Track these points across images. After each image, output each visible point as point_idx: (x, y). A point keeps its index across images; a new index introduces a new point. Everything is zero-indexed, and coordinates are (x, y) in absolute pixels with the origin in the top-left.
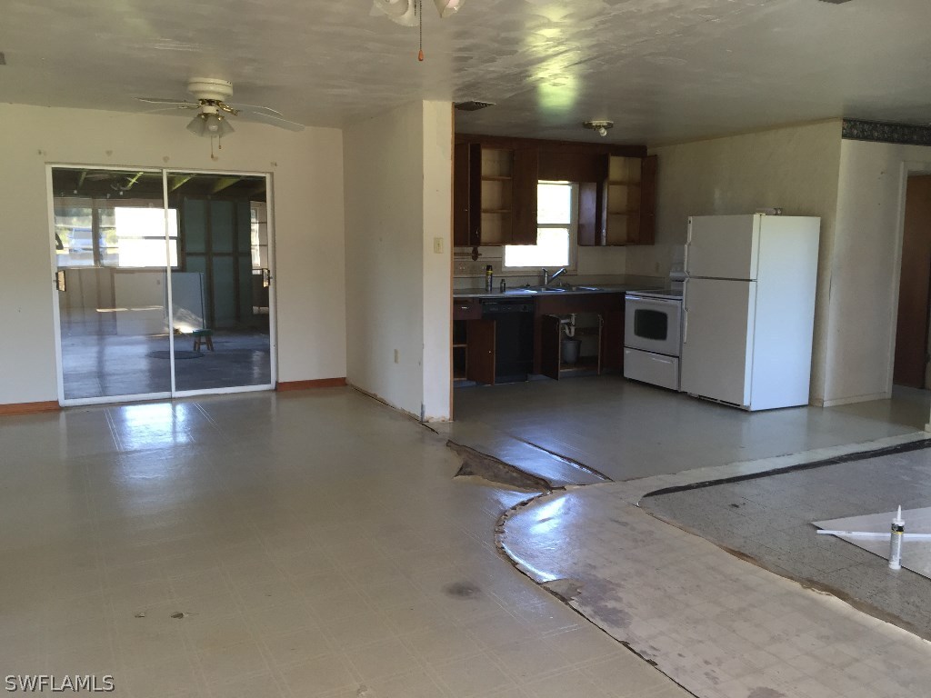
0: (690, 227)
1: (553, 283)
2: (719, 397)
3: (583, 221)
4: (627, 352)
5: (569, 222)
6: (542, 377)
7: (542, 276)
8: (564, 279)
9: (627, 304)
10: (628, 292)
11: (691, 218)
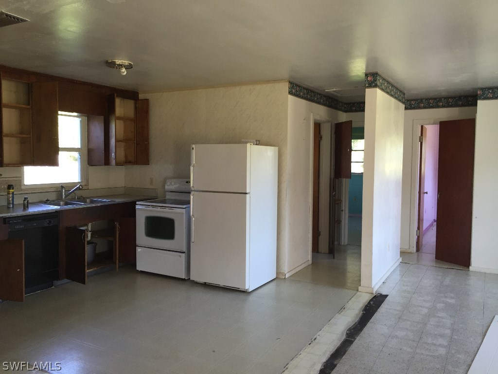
0: (194, 153)
1: (69, 197)
2: (222, 283)
3: (92, 146)
4: (139, 250)
5: (79, 147)
6: (66, 280)
7: (60, 192)
8: (79, 193)
9: (137, 212)
10: (137, 203)
11: (194, 146)
